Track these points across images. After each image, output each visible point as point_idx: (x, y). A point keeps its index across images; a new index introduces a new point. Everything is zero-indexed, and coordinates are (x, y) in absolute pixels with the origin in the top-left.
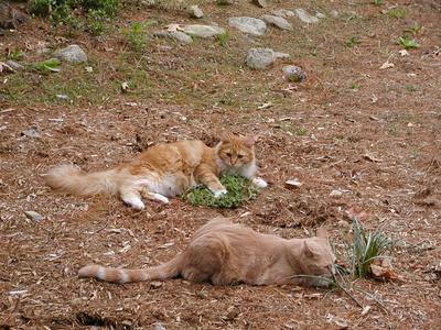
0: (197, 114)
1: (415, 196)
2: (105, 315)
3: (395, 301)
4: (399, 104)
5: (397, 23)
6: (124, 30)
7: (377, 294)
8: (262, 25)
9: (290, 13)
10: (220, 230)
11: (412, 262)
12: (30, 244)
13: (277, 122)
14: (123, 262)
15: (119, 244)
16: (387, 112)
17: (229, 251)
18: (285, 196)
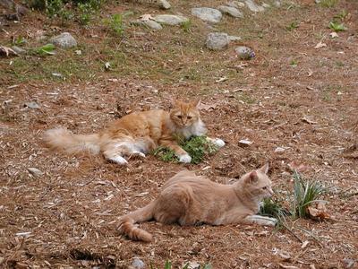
0: (167, 87)
1: (344, 152)
2: (93, 251)
3: (328, 237)
4: (330, 77)
5: (328, 10)
6: (106, 20)
7: (314, 231)
8: (218, 14)
9: (241, 4)
10: (185, 181)
11: (343, 204)
12: (32, 194)
13: (231, 93)
14: (108, 208)
15: (104, 194)
16: (320, 83)
17: (192, 197)
18: (238, 153)
